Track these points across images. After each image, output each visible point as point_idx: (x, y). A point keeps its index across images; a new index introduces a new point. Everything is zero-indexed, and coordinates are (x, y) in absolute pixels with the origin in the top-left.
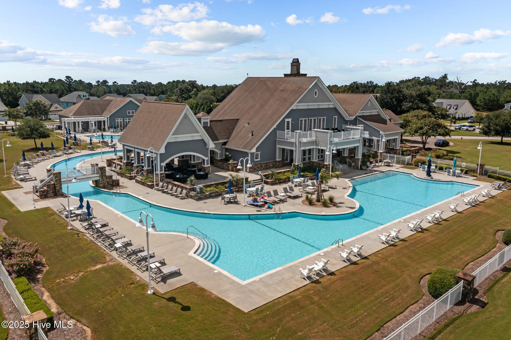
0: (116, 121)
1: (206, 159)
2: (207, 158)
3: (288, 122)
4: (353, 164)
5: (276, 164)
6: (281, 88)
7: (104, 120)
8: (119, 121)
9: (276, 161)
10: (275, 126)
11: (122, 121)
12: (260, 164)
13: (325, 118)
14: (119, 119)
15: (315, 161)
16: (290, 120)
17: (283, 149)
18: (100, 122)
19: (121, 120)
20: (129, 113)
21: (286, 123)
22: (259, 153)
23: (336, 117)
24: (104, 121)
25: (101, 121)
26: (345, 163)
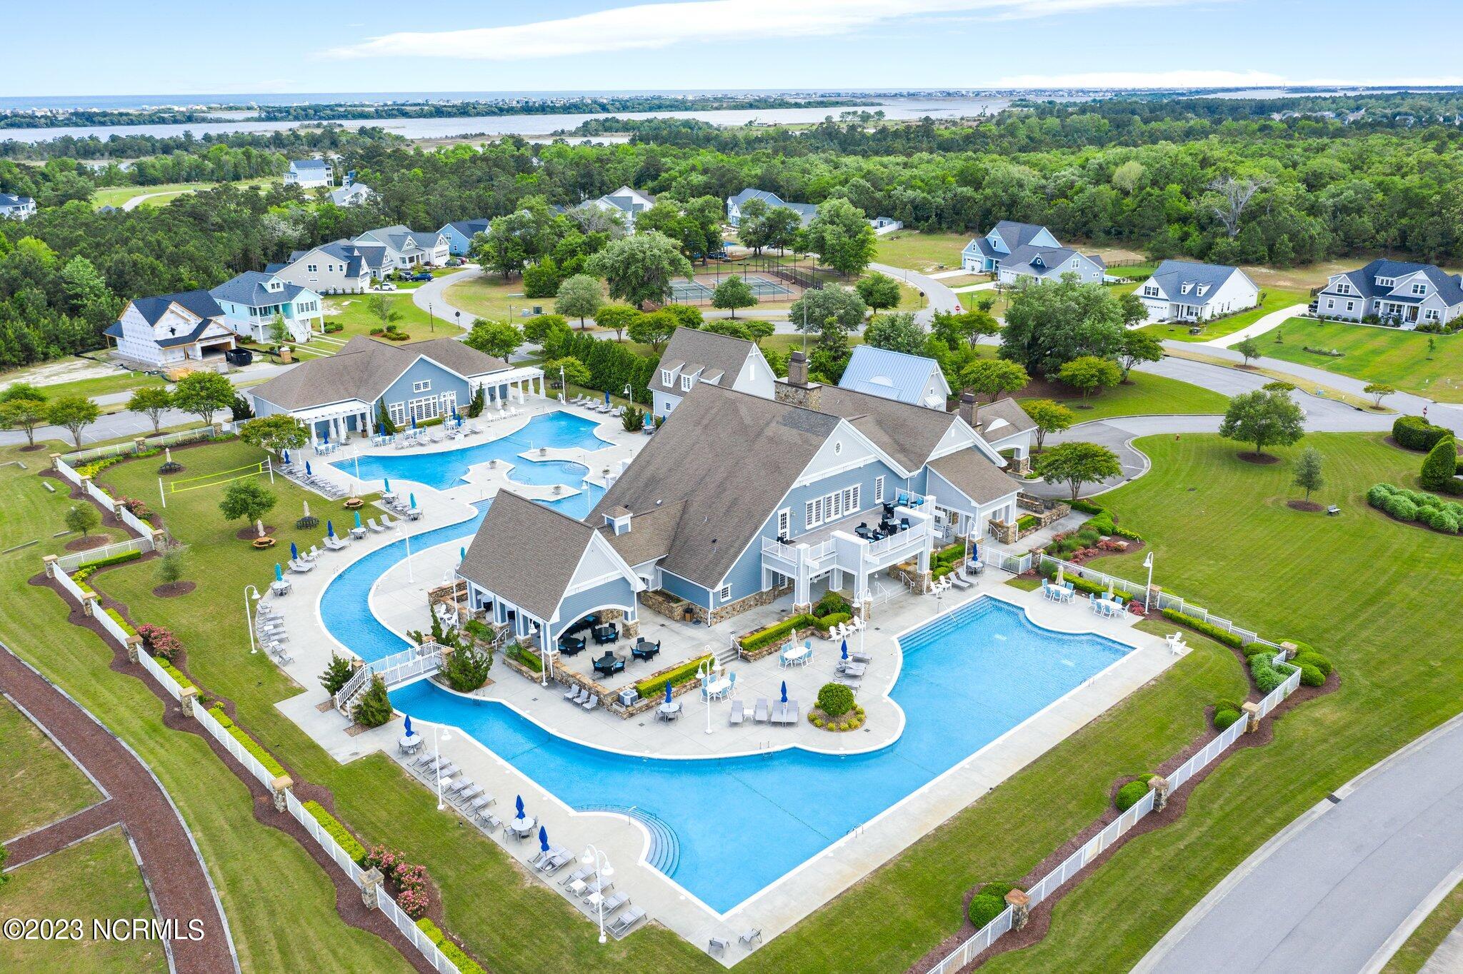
0: (390, 410)
1: (630, 610)
2: (632, 609)
3: (784, 516)
4: (913, 584)
5: (761, 597)
7: (363, 411)
8: (397, 408)
9: (762, 593)
10: (759, 531)
11: (403, 407)
12: (731, 606)
13: (858, 485)
14: (397, 404)
15: (836, 590)
16: (788, 510)
17: (775, 574)
18: (354, 418)
20: (418, 387)
21: (780, 518)
22: (729, 585)
23: (882, 477)
25: (356, 416)
26: (898, 578)
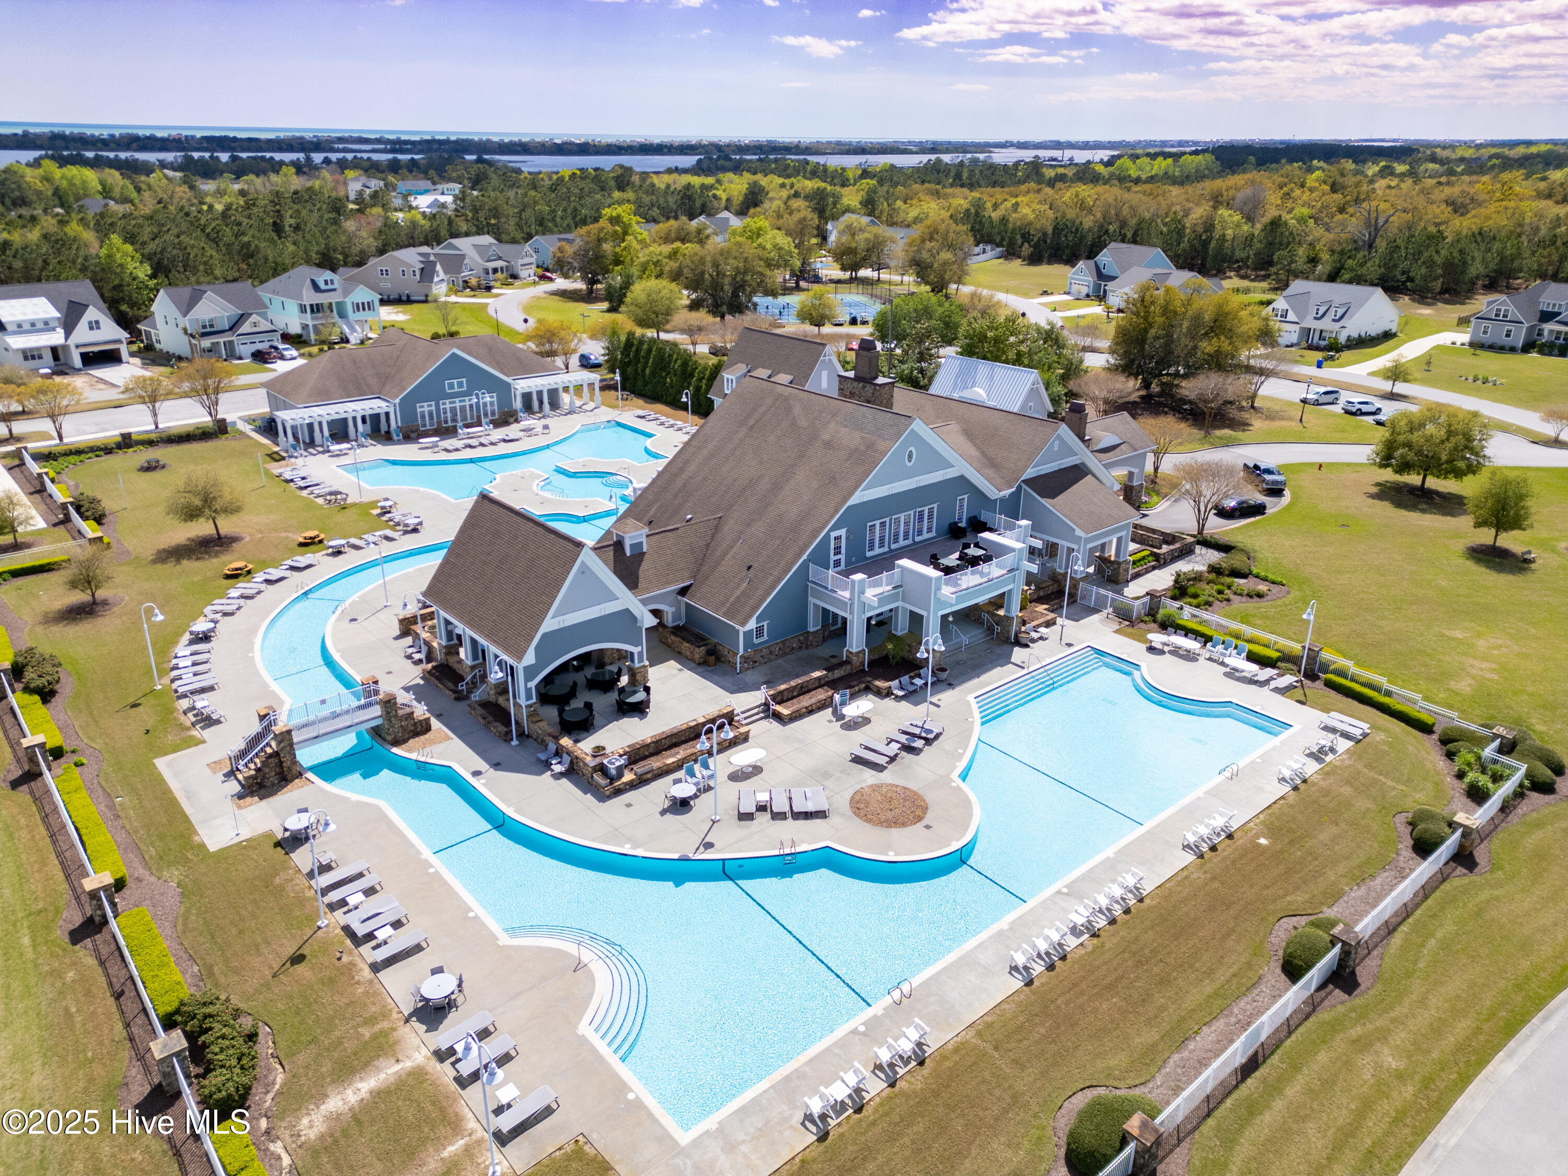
0: (419, 410)
1: (635, 650)
2: (639, 649)
3: (838, 538)
4: (998, 629)
5: (807, 639)
6: (826, 437)
7: (387, 410)
8: (426, 409)
9: (808, 632)
10: (805, 557)
11: (433, 408)
12: (768, 647)
13: (934, 505)
14: (425, 404)
15: (900, 633)
16: (842, 532)
17: (825, 611)
18: (376, 418)
19: (429, 406)
20: (451, 386)
21: (833, 545)
22: (765, 624)
23: (966, 496)
24: (387, 414)
25: (378, 415)
26: (979, 622)
